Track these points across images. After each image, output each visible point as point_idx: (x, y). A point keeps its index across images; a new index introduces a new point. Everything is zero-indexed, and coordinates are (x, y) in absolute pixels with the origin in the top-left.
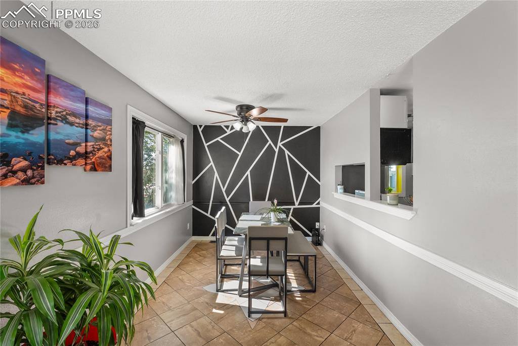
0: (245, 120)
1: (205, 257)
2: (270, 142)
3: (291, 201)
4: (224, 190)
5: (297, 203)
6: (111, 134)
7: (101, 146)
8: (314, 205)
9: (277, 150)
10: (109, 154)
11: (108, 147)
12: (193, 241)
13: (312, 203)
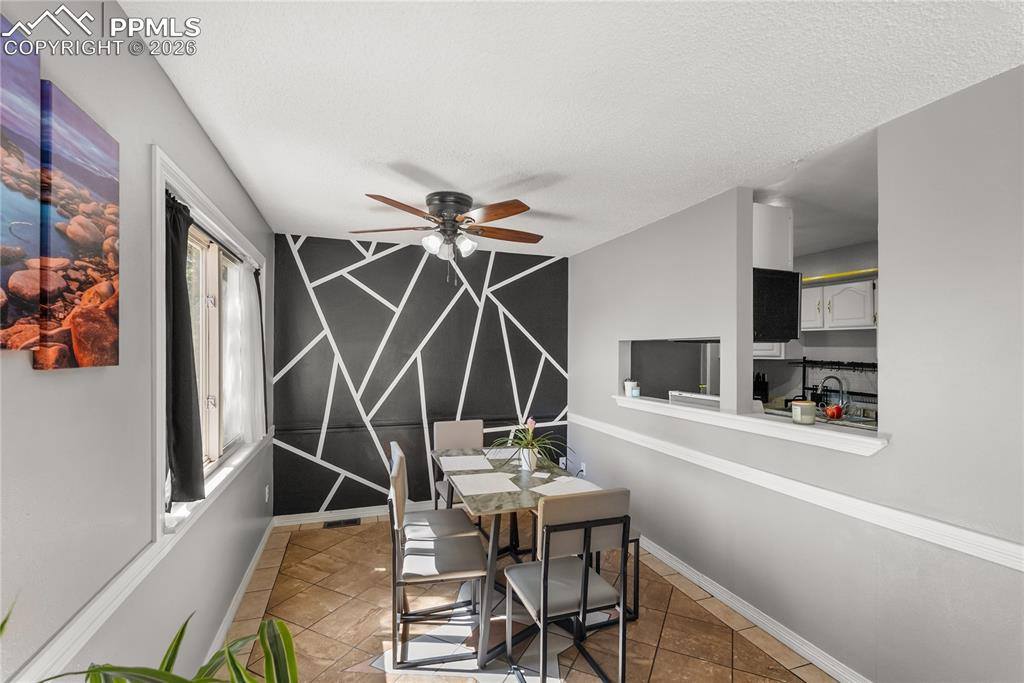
0: (450, 231)
1: (333, 572)
2: (466, 285)
3: (509, 416)
4: (357, 397)
5: (522, 420)
6: (116, 235)
7: (89, 271)
8: (556, 422)
9: (481, 305)
10: (111, 302)
11: (109, 278)
12: (277, 530)
13: (552, 418)
